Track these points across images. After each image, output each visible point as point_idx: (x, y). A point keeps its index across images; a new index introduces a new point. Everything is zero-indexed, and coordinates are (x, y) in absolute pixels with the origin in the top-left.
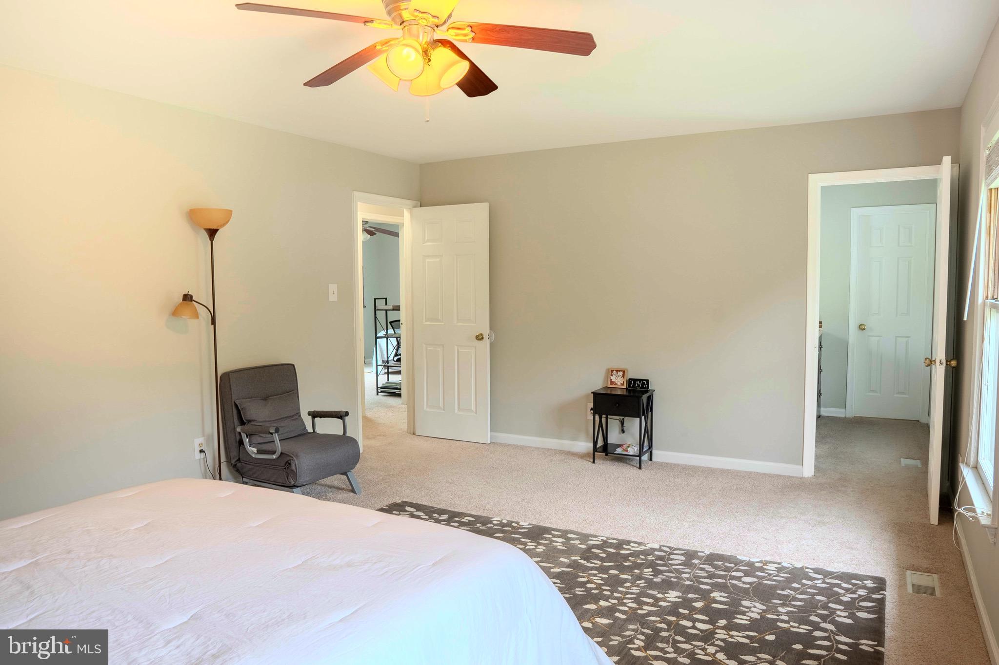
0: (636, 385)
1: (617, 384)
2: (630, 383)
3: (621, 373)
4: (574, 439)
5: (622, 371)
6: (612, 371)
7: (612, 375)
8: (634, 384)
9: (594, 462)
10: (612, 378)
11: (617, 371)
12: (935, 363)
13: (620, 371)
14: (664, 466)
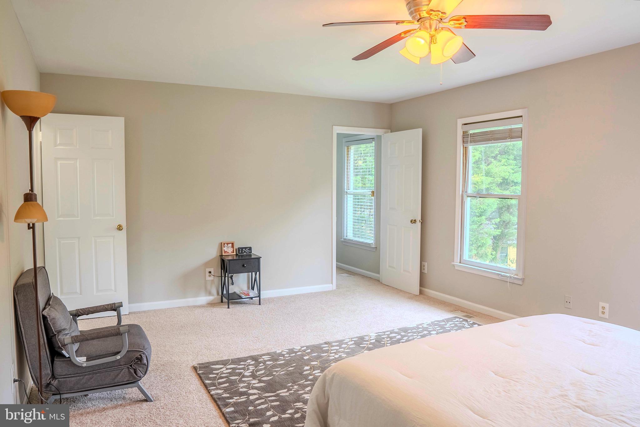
0: (243, 251)
1: (228, 253)
2: (239, 251)
3: (230, 245)
4: (196, 295)
5: (231, 243)
6: (224, 244)
7: (224, 247)
8: (242, 250)
9: (228, 308)
10: (224, 249)
11: (228, 244)
12: (416, 222)
13: (229, 243)
14: (270, 300)
